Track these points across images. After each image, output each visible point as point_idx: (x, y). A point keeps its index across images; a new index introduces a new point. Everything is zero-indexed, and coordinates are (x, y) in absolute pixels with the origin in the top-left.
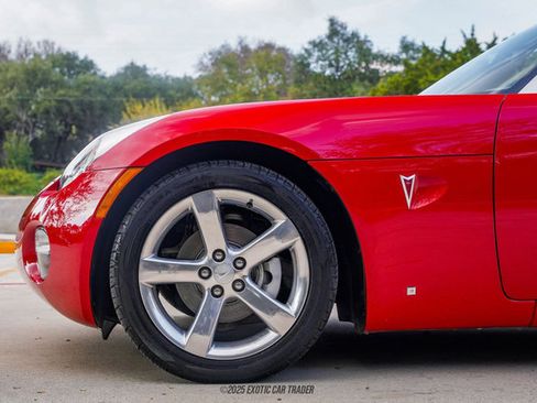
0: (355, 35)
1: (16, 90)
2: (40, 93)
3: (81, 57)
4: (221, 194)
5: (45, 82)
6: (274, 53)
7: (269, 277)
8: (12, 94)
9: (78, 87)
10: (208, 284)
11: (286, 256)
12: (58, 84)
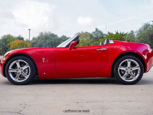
0: (100, 31)
1: (44, 40)
2: (48, 40)
3: (55, 34)
4: (19, 60)
5: (48, 39)
6: (88, 34)
7: (26, 71)
8: (43, 41)
9: (54, 39)
10: (18, 72)
11: (28, 68)
12: (51, 39)
